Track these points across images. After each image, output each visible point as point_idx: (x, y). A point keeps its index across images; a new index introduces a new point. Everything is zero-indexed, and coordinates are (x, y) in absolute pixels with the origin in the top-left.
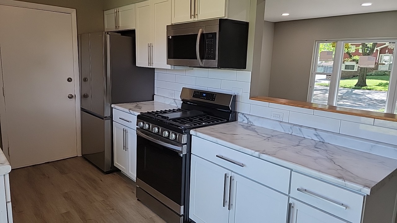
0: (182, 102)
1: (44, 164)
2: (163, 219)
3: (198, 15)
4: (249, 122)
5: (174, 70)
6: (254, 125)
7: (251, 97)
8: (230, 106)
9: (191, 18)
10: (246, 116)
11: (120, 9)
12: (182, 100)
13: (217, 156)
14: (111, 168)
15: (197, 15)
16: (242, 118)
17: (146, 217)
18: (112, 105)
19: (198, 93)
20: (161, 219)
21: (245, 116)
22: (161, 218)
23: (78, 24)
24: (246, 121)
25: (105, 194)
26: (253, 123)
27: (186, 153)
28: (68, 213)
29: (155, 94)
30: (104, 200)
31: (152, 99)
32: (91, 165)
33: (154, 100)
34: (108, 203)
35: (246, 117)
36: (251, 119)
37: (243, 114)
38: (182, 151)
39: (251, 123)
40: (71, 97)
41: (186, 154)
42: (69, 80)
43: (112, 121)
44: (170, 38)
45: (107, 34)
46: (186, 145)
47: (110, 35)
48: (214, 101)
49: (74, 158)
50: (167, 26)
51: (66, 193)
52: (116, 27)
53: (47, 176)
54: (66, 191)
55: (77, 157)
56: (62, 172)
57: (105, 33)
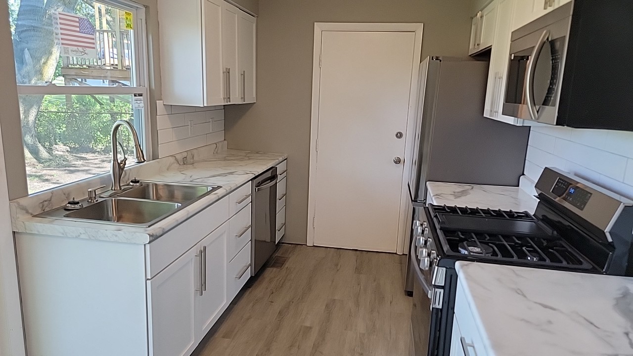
0: (538, 200)
8: (607, 230)
9: (545, 7)
12: (539, 196)
13: (461, 340)
23: (423, 47)
27: (440, 306)
29: (525, 173)
33: (518, 186)
40: (398, 161)
42: (399, 135)
44: (513, 58)
45: (437, 59)
46: (442, 291)
47: (441, 61)
48: (582, 209)
49: (391, 254)
50: (512, 32)
51: (334, 299)
52: (475, 45)
53: (339, 268)
54: (336, 298)
55: (396, 253)
56: (358, 270)
57: (433, 59)
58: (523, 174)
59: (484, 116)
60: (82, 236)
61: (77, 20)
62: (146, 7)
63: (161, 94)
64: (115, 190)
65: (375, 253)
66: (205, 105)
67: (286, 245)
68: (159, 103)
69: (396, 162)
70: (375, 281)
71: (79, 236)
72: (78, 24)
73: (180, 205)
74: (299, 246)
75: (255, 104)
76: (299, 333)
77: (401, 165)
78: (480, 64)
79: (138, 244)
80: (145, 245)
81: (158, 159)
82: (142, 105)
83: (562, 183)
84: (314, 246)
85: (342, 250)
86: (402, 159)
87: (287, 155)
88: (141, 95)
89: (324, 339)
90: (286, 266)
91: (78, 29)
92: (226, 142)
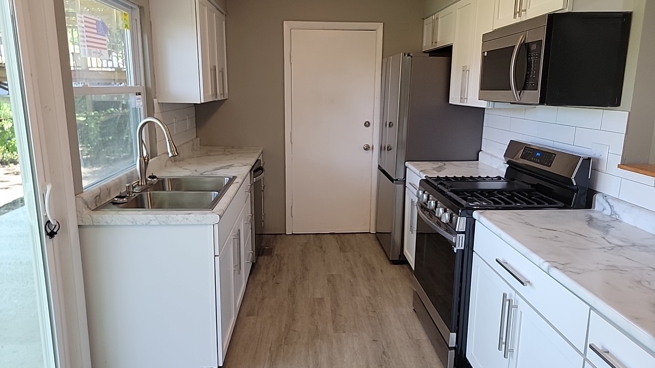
0: (508, 166)
1: (328, 235)
2: (434, 348)
3: (527, 10)
4: (613, 213)
5: (494, 108)
6: (621, 222)
7: (624, 165)
8: (573, 177)
9: (515, 17)
10: (609, 201)
11: (440, 14)
12: (508, 163)
13: (497, 260)
14: (400, 258)
15: (525, 11)
16: (602, 204)
17: (412, 336)
18: (407, 163)
19: (529, 151)
20: (432, 347)
21: (607, 201)
22: (433, 345)
23: (384, 44)
24: (608, 212)
25: (375, 290)
26: (621, 216)
27: (463, 248)
28: (322, 299)
29: (482, 149)
30: (370, 297)
31: (476, 158)
32: (380, 248)
33: (478, 160)
34: (373, 302)
35: (609, 203)
36: (618, 208)
37: (605, 196)
38: (456, 243)
39: (617, 216)
40: (367, 148)
41: (463, 251)
42: (367, 124)
43: (405, 187)
44: (486, 55)
45: (408, 55)
46: (464, 235)
47: (412, 57)
48: (550, 166)
49: (365, 234)
50: (483, 35)
51: (333, 275)
52: (433, 43)
53: (324, 250)
54: (333, 273)
55: (369, 233)
56: (342, 249)
57: (405, 55)
58: (481, 151)
59: (450, 103)
60: (152, 223)
61: (95, 22)
62: (141, 8)
63: (156, 92)
64: (142, 185)
65: (351, 235)
66: (203, 102)
67: (266, 236)
68: (155, 101)
69: (366, 149)
70: (360, 256)
71: (149, 223)
72: (95, 26)
73: (217, 193)
74: (278, 235)
75: (227, 100)
76: (314, 303)
77: (370, 152)
78: (442, 59)
79: (206, 224)
80: (214, 225)
81: (157, 156)
82: (141, 103)
83: (529, 150)
84: (293, 234)
85: (320, 235)
86: (371, 146)
87: (262, 148)
88: (140, 94)
89: (338, 306)
90: (275, 253)
91: (96, 31)
92: (199, 139)
